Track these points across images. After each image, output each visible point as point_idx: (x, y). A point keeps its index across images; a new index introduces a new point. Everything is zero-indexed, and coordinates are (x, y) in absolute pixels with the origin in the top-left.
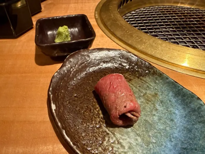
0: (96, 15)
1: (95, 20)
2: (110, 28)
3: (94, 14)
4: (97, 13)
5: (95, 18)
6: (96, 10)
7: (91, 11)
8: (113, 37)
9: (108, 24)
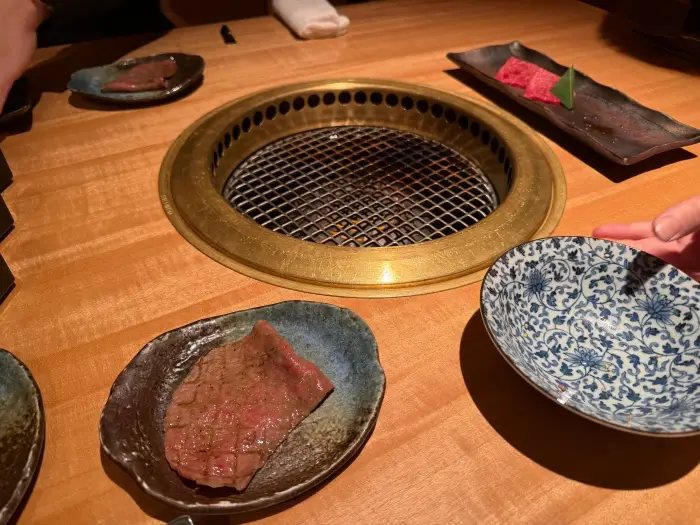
0: (167, 206)
1: (167, 220)
2: (208, 236)
3: (159, 204)
4: (165, 199)
5: (168, 216)
6: (160, 193)
7: (150, 195)
8: (222, 258)
9: (202, 225)
